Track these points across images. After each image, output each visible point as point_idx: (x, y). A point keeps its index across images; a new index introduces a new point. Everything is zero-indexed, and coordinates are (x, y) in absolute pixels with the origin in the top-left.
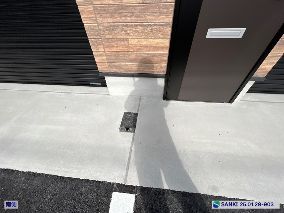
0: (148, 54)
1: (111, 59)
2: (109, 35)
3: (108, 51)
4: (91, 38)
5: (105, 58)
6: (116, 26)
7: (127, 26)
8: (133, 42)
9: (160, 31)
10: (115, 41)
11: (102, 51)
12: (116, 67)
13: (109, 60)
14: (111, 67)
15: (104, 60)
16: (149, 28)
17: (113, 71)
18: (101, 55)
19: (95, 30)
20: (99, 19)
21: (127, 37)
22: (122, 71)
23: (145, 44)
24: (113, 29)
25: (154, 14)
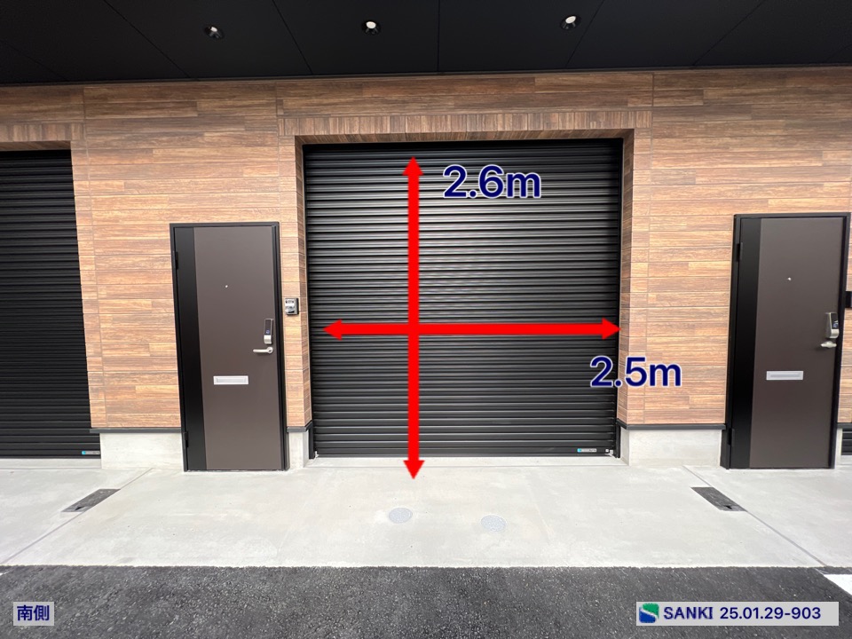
0: (159, 402)
1: (112, 408)
2: (114, 382)
3: (110, 399)
4: (92, 385)
5: (104, 407)
6: (123, 374)
7: (135, 374)
8: (140, 388)
10: (120, 388)
11: (102, 399)
12: (117, 420)
13: (109, 410)
14: (110, 419)
15: (101, 410)
16: (158, 376)
17: (112, 425)
18: (100, 404)
19: (99, 377)
20: (106, 368)
21: (133, 384)
22: (125, 425)
23: (154, 390)
24: (119, 376)
25: (161, 364)
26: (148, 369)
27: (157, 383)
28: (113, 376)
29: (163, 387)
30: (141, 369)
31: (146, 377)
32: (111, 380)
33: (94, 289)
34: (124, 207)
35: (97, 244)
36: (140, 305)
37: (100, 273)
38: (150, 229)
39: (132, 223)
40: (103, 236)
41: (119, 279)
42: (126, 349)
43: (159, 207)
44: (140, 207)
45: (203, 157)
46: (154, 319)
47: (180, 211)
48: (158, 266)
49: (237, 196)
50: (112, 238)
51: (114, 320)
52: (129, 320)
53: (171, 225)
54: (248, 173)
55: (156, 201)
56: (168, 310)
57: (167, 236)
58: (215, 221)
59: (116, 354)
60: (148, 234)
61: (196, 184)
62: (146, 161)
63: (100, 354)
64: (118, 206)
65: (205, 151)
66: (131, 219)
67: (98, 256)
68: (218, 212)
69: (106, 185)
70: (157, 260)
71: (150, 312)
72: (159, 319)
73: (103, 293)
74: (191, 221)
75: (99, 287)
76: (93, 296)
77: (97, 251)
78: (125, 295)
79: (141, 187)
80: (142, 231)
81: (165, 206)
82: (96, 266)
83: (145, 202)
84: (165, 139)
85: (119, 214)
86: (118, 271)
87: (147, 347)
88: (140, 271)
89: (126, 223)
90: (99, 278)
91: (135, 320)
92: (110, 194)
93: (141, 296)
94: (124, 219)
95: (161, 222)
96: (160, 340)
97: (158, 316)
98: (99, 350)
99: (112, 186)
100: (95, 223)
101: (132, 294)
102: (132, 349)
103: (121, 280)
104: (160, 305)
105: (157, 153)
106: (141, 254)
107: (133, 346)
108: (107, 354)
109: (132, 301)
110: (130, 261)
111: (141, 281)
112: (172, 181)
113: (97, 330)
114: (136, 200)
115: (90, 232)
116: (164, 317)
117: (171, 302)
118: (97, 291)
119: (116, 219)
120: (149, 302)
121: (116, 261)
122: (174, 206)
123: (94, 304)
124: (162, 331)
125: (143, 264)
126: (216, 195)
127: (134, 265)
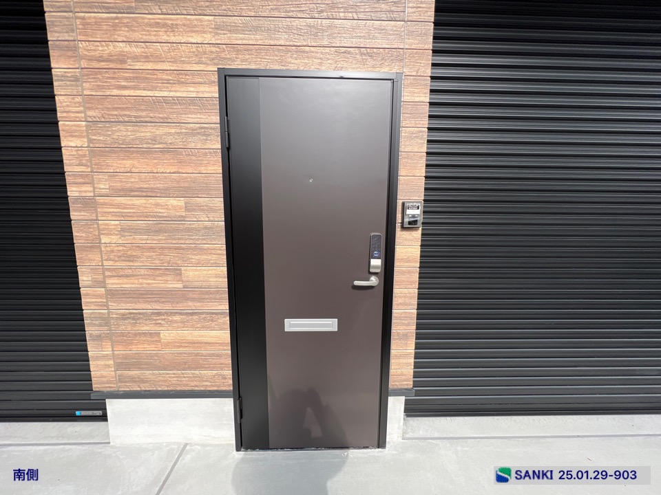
0: (197, 355)
1: (123, 364)
2: (126, 327)
3: (120, 351)
4: (90, 330)
5: (111, 362)
6: (140, 314)
7: (159, 314)
8: (167, 335)
9: (212, 321)
10: (136, 335)
11: (108, 351)
12: (133, 380)
13: (118, 366)
14: (121, 379)
15: (109, 366)
16: (195, 317)
17: (124, 388)
18: (105, 357)
19: (102, 318)
20: (112, 305)
21: (157, 328)
22: (145, 387)
23: (190, 338)
24: (134, 317)
25: (200, 300)
26: (180, 307)
27: (196, 328)
28: (124, 317)
29: (203, 332)
30: (168, 307)
31: (177, 318)
32: (121, 322)
33: (88, 179)
34: (136, 36)
35: (89, 101)
36: (165, 206)
37: (96, 152)
38: (181, 77)
39: (150, 66)
40: (100, 88)
41: (128, 163)
42: (144, 277)
43: (197, 38)
44: (164, 37)
46: (188, 230)
48: (195, 143)
49: (333, 26)
50: (115, 92)
51: (123, 231)
52: (148, 231)
53: (219, 71)
55: (191, 28)
56: (211, 215)
57: (211, 91)
59: (128, 284)
60: (177, 87)
63: (102, 284)
64: (124, 33)
66: (147, 58)
67: (92, 123)
70: (193, 133)
71: (182, 218)
72: (197, 230)
73: (103, 186)
75: (96, 176)
76: (87, 191)
77: (90, 113)
78: (140, 190)
80: (168, 82)
81: (208, 38)
82: (90, 141)
83: (171, 28)
85: (127, 48)
86: (127, 150)
87: (178, 273)
88: (164, 151)
89: (138, 66)
90: (95, 160)
91: (159, 231)
93: (166, 193)
94: (136, 58)
95: (201, 67)
96: (198, 264)
97: (195, 225)
98: (100, 277)
100: (84, 64)
101: (152, 190)
102: (153, 277)
103: (133, 166)
104: (200, 208)
106: (165, 122)
107: (155, 271)
108: (113, 283)
109: (152, 200)
110: (147, 132)
111: (166, 167)
113: (95, 246)
114: (157, 24)
115: (76, 79)
116: (206, 228)
117: (219, 203)
118: (92, 183)
119: (122, 59)
120: (180, 202)
121: (124, 133)
122: (223, 38)
123: (89, 203)
124: (201, 249)
125: (170, 139)
126: (297, 22)
127: (154, 140)
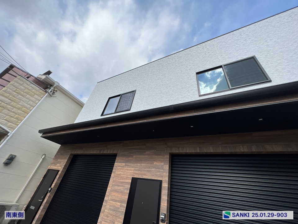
34: (123, 171)
35: (114, 181)
36: (117, 205)
37: (111, 191)
38: (127, 178)
39: (123, 176)
40: (116, 179)
42: (108, 222)
43: (131, 172)
44: (126, 171)
45: (145, 158)
47: (136, 174)
48: (125, 191)
49: (151, 170)
50: (118, 180)
51: (109, 209)
52: (113, 210)
53: (132, 177)
54: (155, 163)
55: (131, 170)
56: (124, 209)
57: (130, 181)
58: (144, 178)
60: (126, 180)
61: (141, 165)
62: (131, 158)
64: (122, 170)
65: (145, 156)
66: (123, 175)
67: (113, 185)
68: (145, 175)
69: (121, 164)
70: (126, 189)
71: (119, 208)
72: (120, 212)
73: (110, 198)
74: (137, 177)
75: (110, 196)
76: (107, 199)
77: (113, 183)
78: (114, 200)
79: (128, 166)
80: (125, 179)
81: (132, 172)
82: (111, 188)
83: (128, 170)
84: (137, 153)
85: (121, 173)
86: (115, 191)
88: (121, 192)
89: (122, 176)
92: (121, 167)
93: (118, 201)
95: (130, 176)
96: (118, 221)
97: (120, 210)
98: (101, 220)
99: (122, 165)
100: (115, 175)
101: (116, 200)
103: (115, 195)
104: (122, 206)
105: (134, 156)
106: (122, 186)
107: (110, 221)
108: (103, 223)
109: (115, 203)
110: (119, 188)
111: (120, 196)
112: (136, 164)
113: (104, 212)
114: (126, 169)
115: (113, 177)
116: (122, 212)
117: (126, 205)
118: (108, 197)
120: (119, 204)
121: (116, 188)
122: (134, 172)
123: (106, 201)
124: (120, 217)
125: (122, 190)
126: (146, 169)
127: (120, 190)
